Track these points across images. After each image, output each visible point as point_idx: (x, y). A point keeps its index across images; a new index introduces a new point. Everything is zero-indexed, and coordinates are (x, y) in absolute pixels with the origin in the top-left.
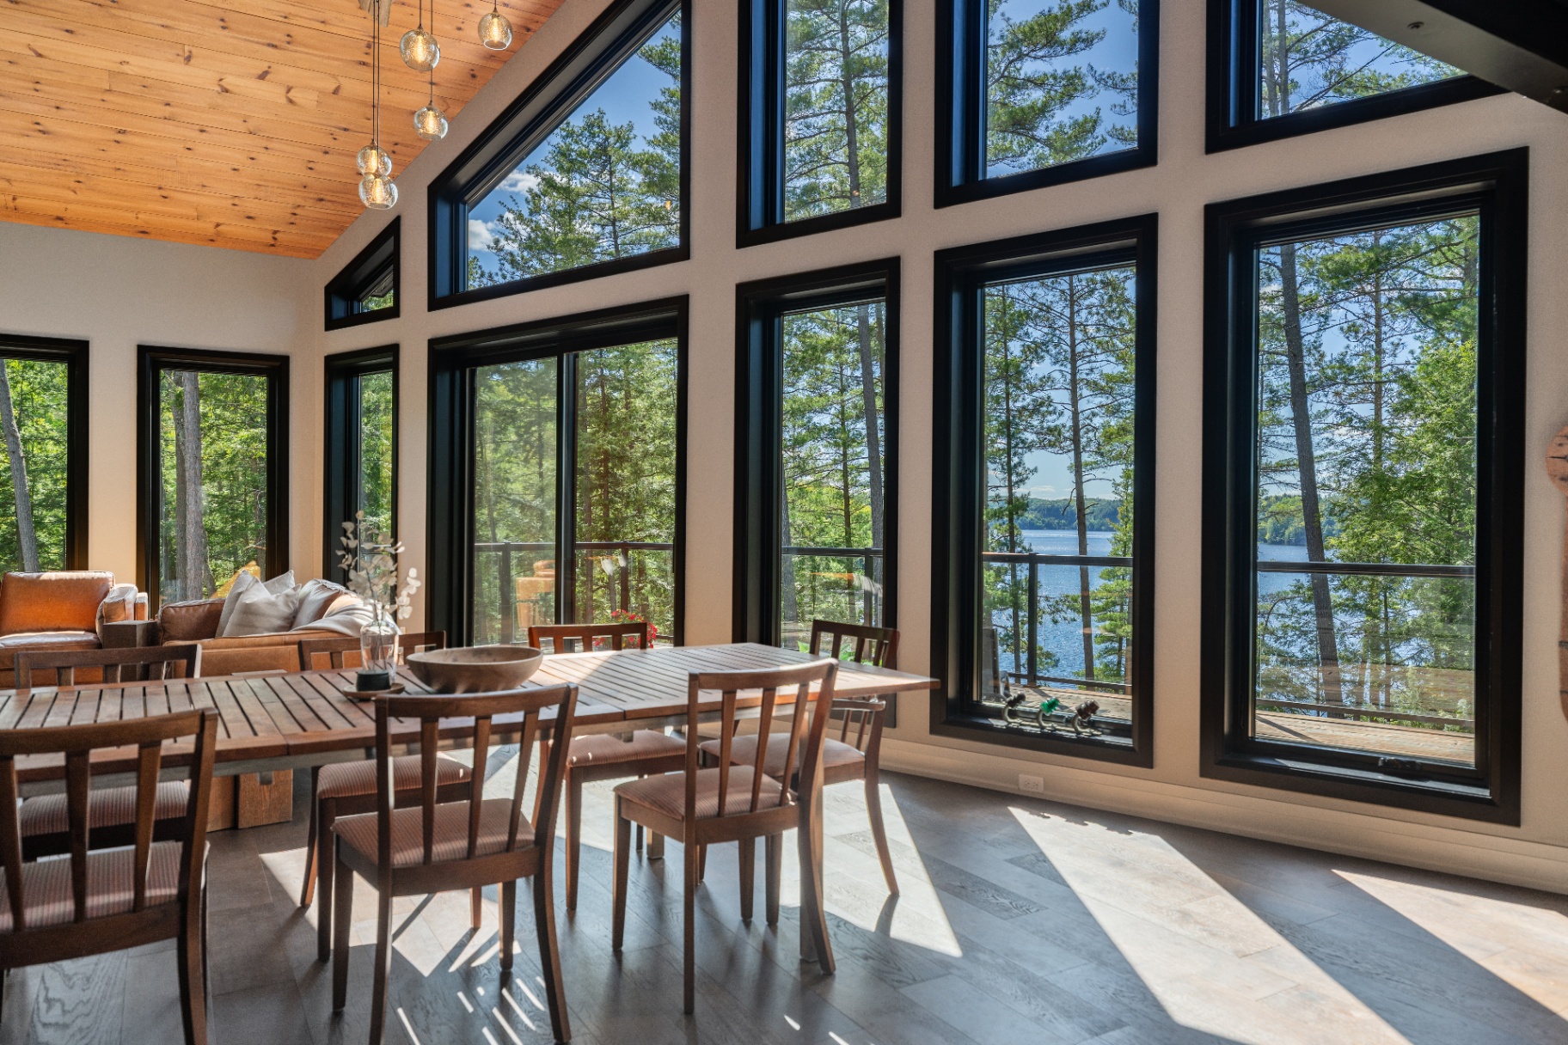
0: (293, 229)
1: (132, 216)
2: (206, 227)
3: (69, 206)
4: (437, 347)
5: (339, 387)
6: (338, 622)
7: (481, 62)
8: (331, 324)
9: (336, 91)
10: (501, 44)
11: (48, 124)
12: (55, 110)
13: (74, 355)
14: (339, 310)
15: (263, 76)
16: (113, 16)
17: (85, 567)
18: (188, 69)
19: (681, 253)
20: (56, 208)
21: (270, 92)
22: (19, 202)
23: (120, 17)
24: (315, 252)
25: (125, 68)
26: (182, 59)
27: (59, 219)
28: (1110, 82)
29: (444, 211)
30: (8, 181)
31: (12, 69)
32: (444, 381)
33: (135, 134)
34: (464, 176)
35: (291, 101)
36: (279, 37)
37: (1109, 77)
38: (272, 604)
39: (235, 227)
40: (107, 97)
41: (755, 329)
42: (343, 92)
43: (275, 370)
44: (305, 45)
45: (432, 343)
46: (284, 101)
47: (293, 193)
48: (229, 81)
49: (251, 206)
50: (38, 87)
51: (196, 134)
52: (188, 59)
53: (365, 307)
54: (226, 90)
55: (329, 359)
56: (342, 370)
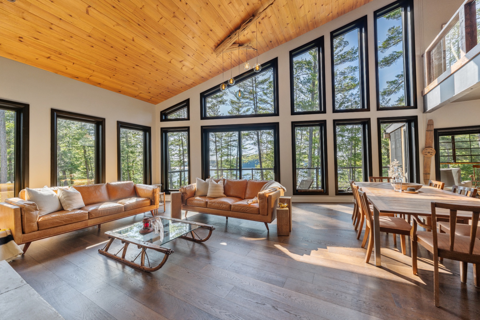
0: (157, 97)
1: (120, 87)
2: (137, 93)
3: (105, 81)
4: (203, 128)
5: (164, 134)
8: (162, 120)
11: (119, 59)
12: (125, 55)
14: (164, 118)
15: (180, 62)
16: (161, 37)
18: (166, 55)
19: (278, 114)
20: (100, 81)
21: (179, 65)
22: (92, 77)
23: (162, 38)
24: (157, 103)
25: (152, 51)
26: (167, 52)
27: (99, 84)
29: (203, 99)
30: (93, 71)
31: (123, 42)
32: (204, 135)
33: (140, 67)
34: (209, 92)
35: (182, 68)
36: (191, 54)
40: (141, 56)
42: (193, 69)
43: (147, 130)
44: (195, 57)
45: (202, 127)
46: (180, 68)
47: (164, 89)
48: (173, 61)
49: (152, 90)
50: (126, 49)
51: (155, 71)
52: (169, 53)
53: (169, 117)
54: (170, 62)
55: (162, 129)
56: (164, 131)
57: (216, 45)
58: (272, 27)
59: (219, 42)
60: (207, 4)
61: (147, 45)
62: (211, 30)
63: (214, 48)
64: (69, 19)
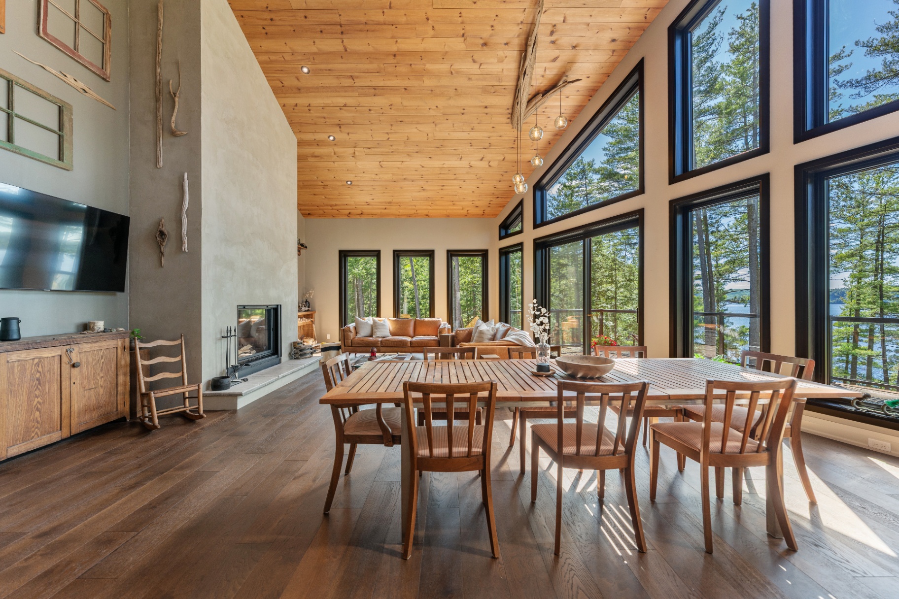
0: (489, 209)
1: (445, 211)
2: (465, 212)
3: (430, 211)
4: (537, 241)
5: (503, 258)
6: (512, 338)
7: (553, 138)
8: (501, 238)
9: (504, 160)
10: (563, 126)
11: (425, 187)
12: (426, 183)
13: (430, 254)
14: (503, 233)
15: (481, 160)
16: (443, 150)
17: (434, 317)
18: (461, 162)
19: (642, 191)
20: (426, 212)
21: (484, 164)
22: (418, 212)
24: (495, 215)
25: (444, 166)
27: (427, 215)
28: (849, 84)
29: (538, 194)
30: (415, 206)
31: (416, 173)
32: (539, 253)
33: (447, 185)
34: (545, 181)
35: (490, 166)
36: (487, 145)
37: (848, 83)
38: (488, 331)
39: (473, 211)
40: (439, 176)
41: (679, 218)
43: (484, 254)
44: (495, 146)
45: (535, 240)
46: (488, 166)
47: (490, 197)
48: (473, 163)
49: (477, 203)
50: (422, 176)
51: (462, 183)
52: (461, 159)
53: (511, 231)
54: (471, 167)
55: (500, 250)
56: (504, 253)
57: (509, 116)
58: (588, 24)
59: (510, 111)
60: (456, 89)
61: (436, 163)
62: (486, 107)
63: (509, 120)
64: (377, 178)
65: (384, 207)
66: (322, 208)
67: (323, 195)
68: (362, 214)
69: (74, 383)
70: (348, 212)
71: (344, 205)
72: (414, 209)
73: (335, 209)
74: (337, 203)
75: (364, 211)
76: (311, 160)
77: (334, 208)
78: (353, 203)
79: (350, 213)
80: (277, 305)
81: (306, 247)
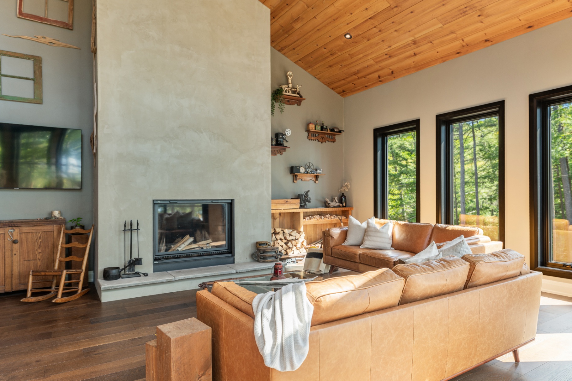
20: (481, 36)
27: (486, 41)
64: (371, 12)
65: (411, 52)
66: (348, 80)
67: (336, 63)
68: (392, 72)
69: (15, 254)
70: (376, 75)
71: (365, 68)
72: (456, 39)
73: (362, 77)
74: (358, 68)
75: (393, 68)
76: (297, 26)
77: (359, 75)
78: (372, 62)
79: (379, 77)
80: (232, 200)
81: (340, 132)
